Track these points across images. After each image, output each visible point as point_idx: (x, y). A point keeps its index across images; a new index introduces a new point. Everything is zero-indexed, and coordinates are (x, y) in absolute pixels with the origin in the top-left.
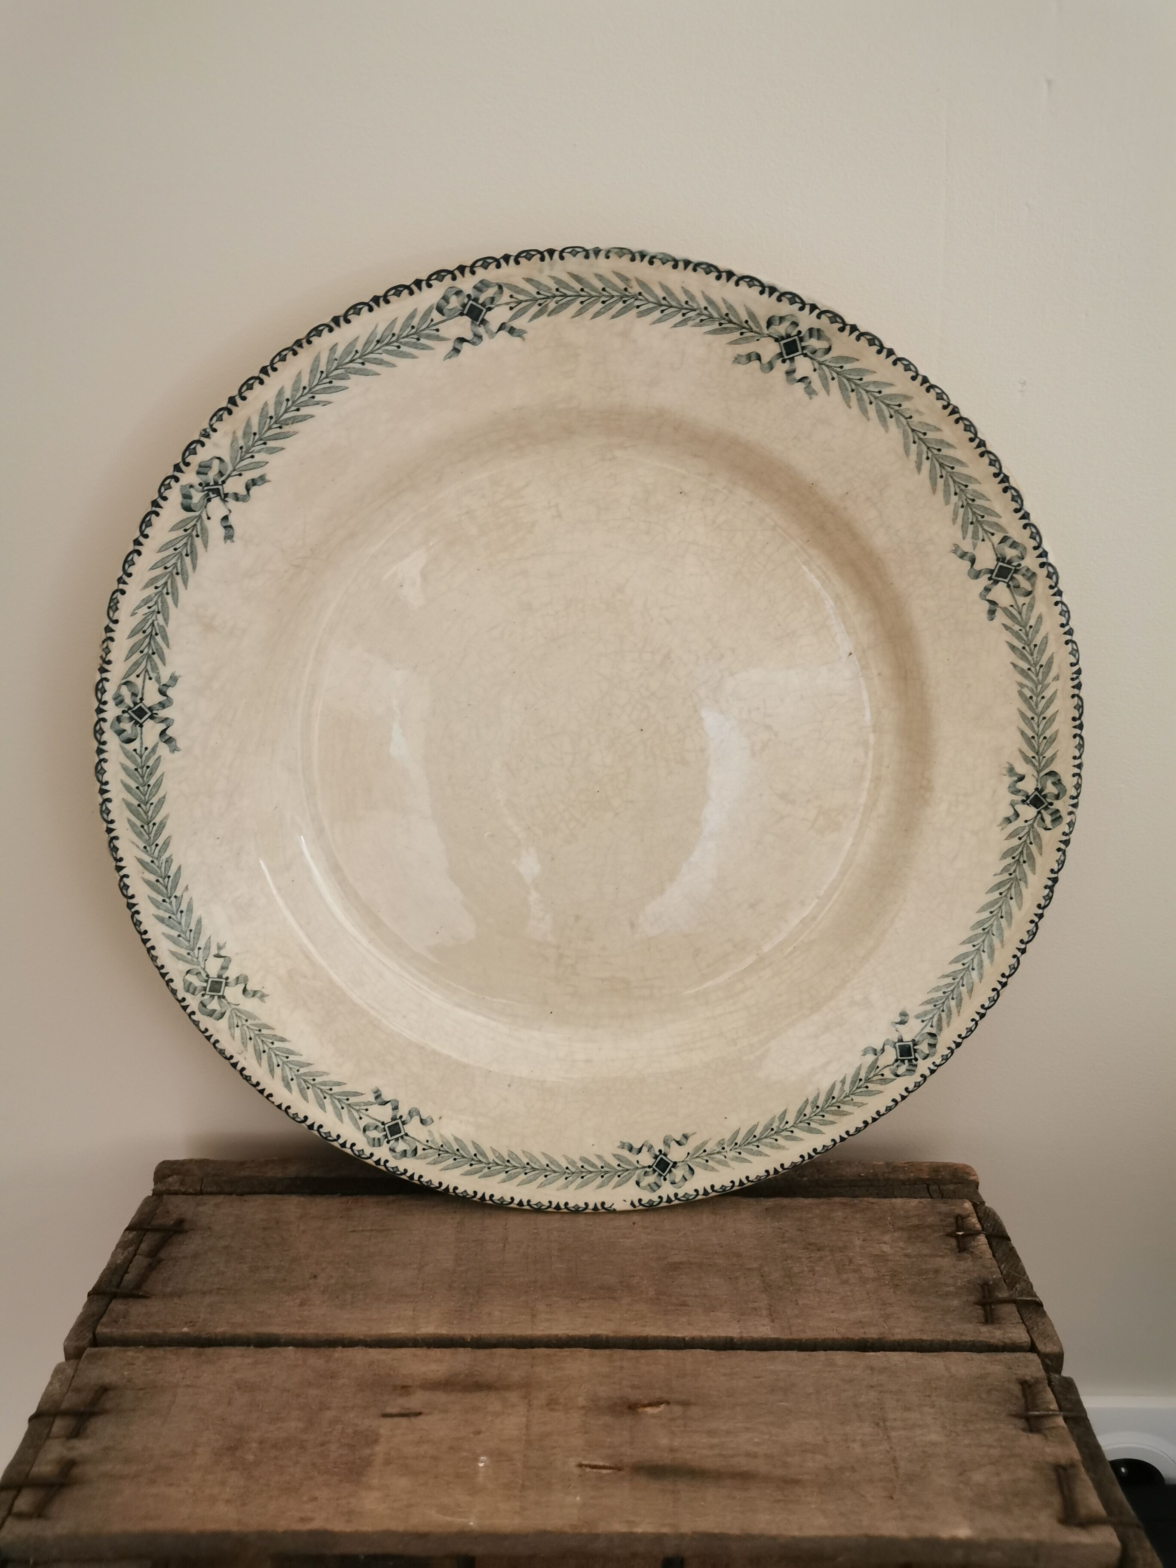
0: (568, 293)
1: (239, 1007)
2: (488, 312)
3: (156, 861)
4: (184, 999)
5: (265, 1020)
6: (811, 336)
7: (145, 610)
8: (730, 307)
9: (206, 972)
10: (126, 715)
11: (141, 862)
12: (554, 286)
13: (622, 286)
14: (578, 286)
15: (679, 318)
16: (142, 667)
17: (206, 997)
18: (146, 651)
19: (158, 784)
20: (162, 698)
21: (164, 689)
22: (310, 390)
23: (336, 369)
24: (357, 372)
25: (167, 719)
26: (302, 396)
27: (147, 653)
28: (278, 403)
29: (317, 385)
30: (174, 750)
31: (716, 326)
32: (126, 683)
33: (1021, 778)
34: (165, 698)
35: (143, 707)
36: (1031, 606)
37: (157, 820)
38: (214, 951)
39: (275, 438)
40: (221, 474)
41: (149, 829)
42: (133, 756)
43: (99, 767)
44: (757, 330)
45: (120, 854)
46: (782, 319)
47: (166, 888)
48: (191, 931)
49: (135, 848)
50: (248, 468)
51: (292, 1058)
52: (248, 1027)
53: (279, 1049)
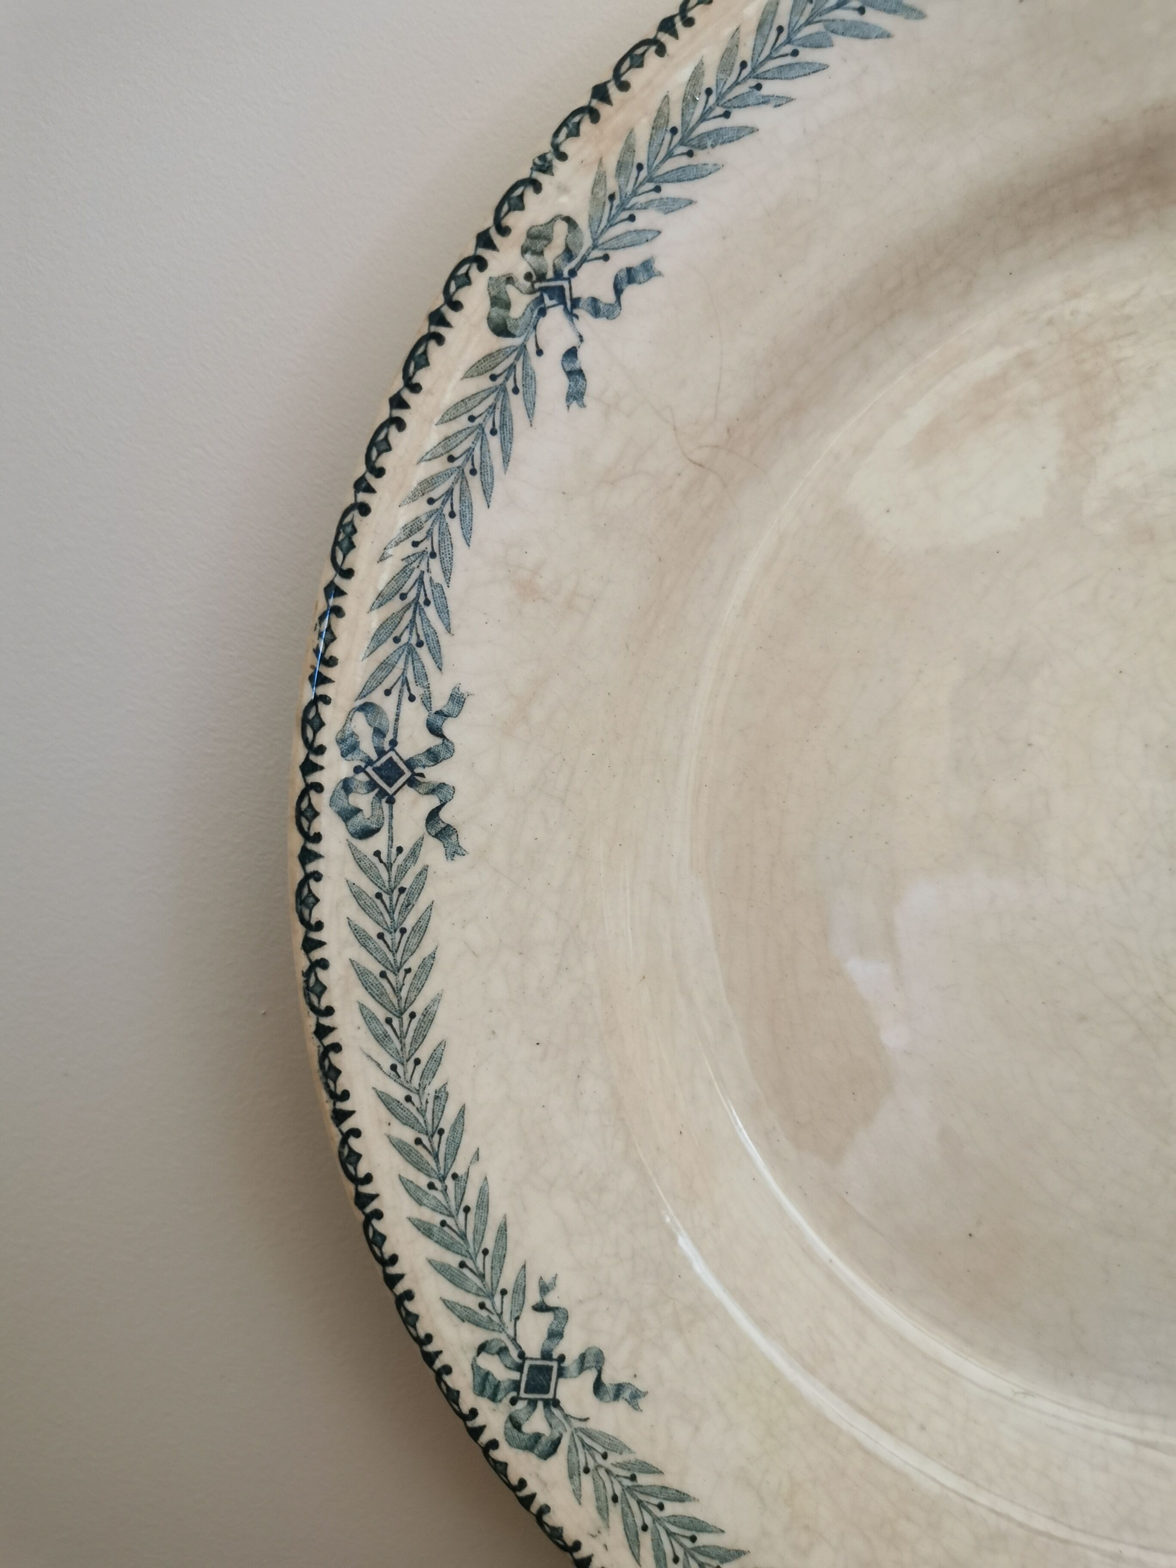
1: (590, 1425)
3: (415, 1098)
4: (474, 1413)
5: (642, 1452)
7: (407, 549)
9: (518, 1347)
10: (362, 777)
11: (385, 1100)
16: (397, 672)
17: (521, 1405)
18: (404, 639)
19: (422, 928)
20: (435, 741)
21: (438, 721)
22: (754, 70)
23: (808, 23)
24: (850, 30)
25: (442, 785)
26: (737, 83)
27: (407, 643)
28: (689, 101)
29: (769, 58)
30: (454, 852)
32: (363, 708)
34: (439, 741)
35: (396, 758)
37: (418, 1007)
38: (533, 1296)
39: (680, 176)
40: (569, 254)
41: (401, 1025)
42: (372, 866)
43: (305, 891)
45: (343, 1083)
47: (436, 1157)
48: (486, 1252)
49: (372, 1069)
50: (621, 244)
51: (704, 1539)
52: (608, 1472)
53: (675, 1520)
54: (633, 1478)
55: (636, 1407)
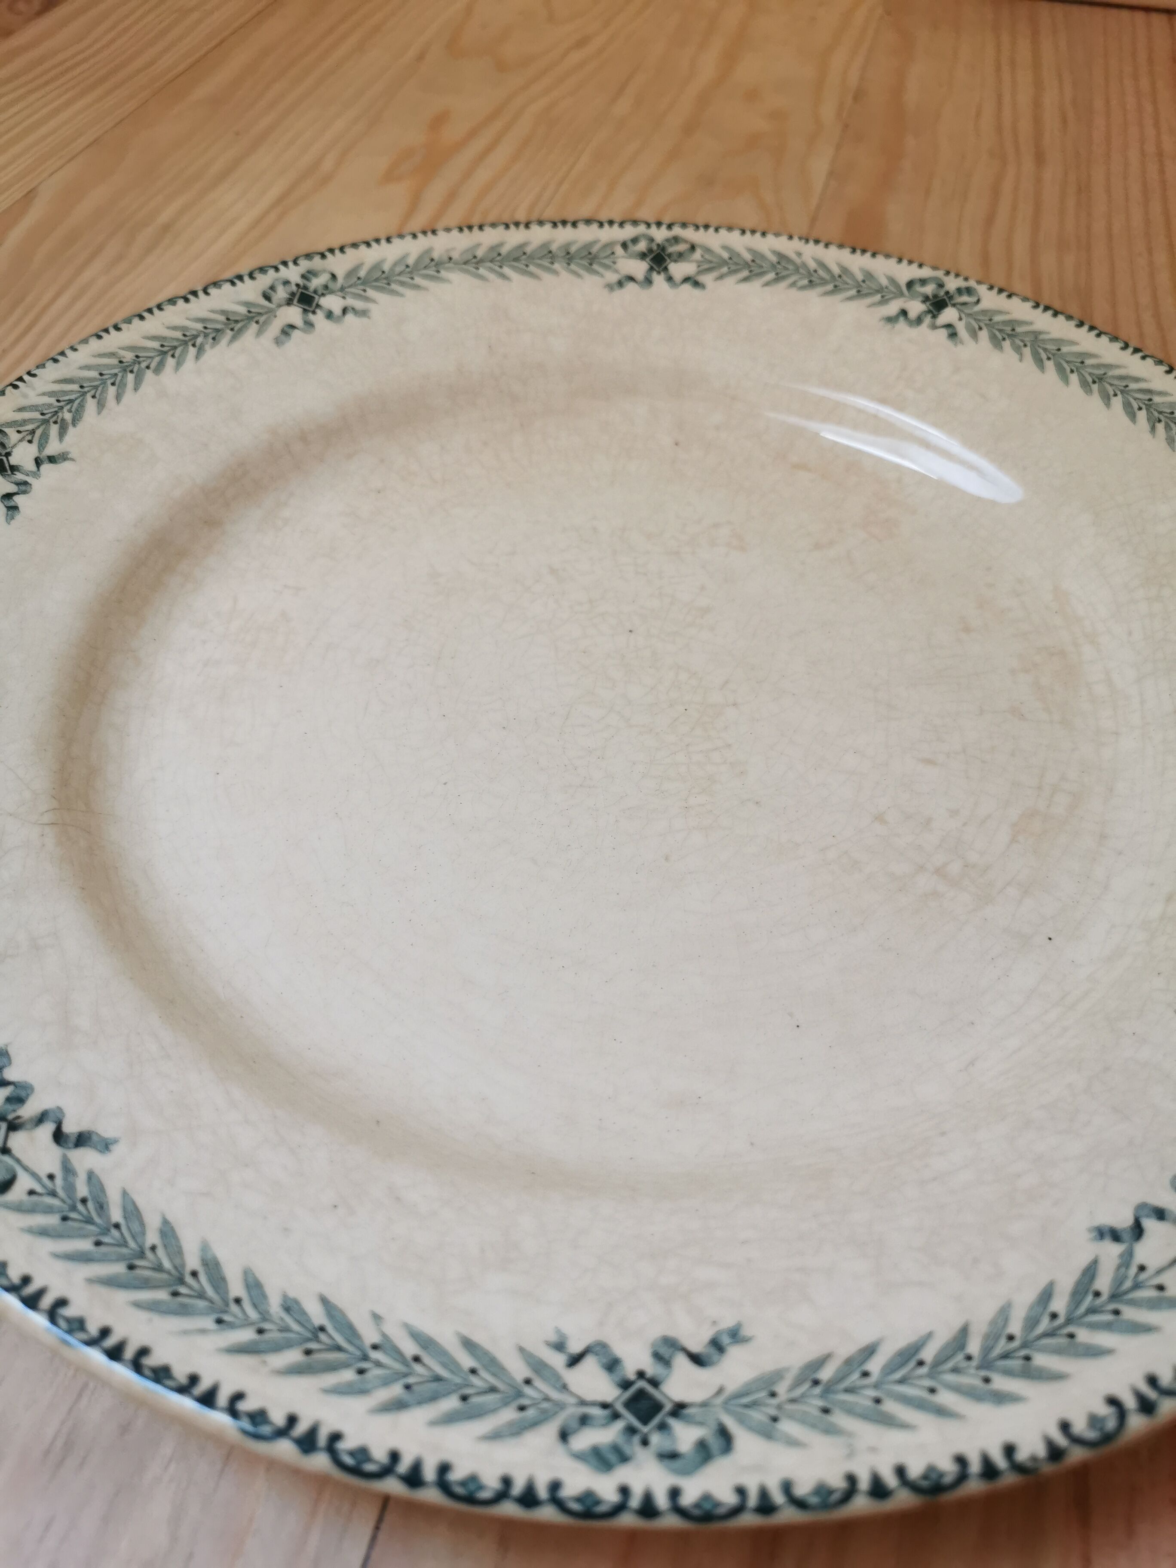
0: (72, 397)
1: (730, 1388)
2: (10, 458)
3: (266, 1326)
4: (625, 1492)
5: (794, 1360)
6: (308, 279)
8: (223, 312)
9: (593, 1404)
11: (238, 1350)
12: (52, 400)
13: (114, 361)
14: (75, 387)
15: (192, 351)
17: (655, 1439)
20: (7, 1090)
25: (45, 1113)
30: (106, 1146)
31: (229, 334)
33: (904, 313)
34: (10, 1088)
36: (707, 250)
38: (558, 1361)
41: (190, 1287)
42: (35, 1204)
44: (266, 310)
46: (272, 288)
48: (473, 1371)
49: (198, 1337)
51: (928, 1354)
52: (793, 1401)
53: (890, 1368)
54: (816, 1382)
55: (745, 1340)
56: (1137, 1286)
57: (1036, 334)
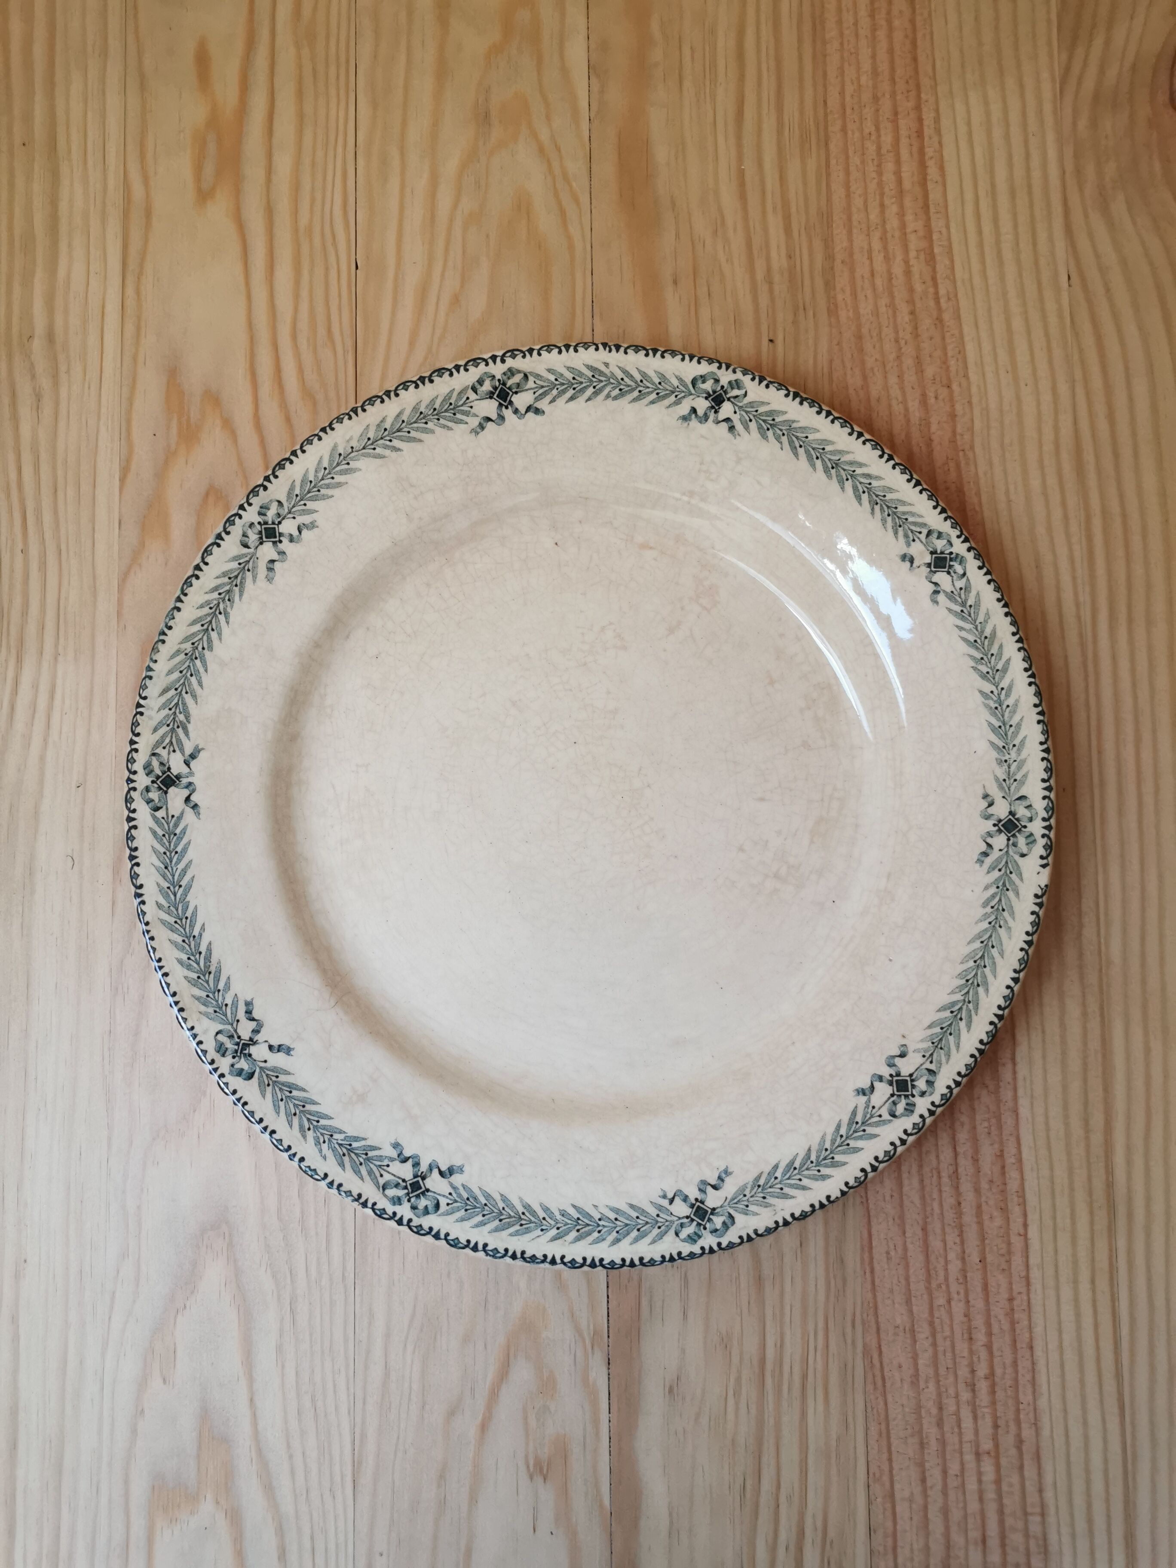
0: (176, 701)
1: (729, 1197)
2: (172, 771)
3: (559, 1225)
4: (702, 1248)
5: (750, 1178)
6: (265, 515)
7: (325, 1147)
8: (224, 574)
9: (683, 1218)
10: (413, 1200)
11: (554, 1239)
12: (166, 711)
13: (182, 656)
14: (172, 692)
15: (222, 618)
16: (375, 1169)
17: (708, 1225)
18: (362, 1160)
19: (488, 1196)
20: (410, 1162)
21: (402, 1157)
22: (187, 937)
23: (177, 910)
24: (185, 894)
25: (430, 1165)
26: (190, 946)
27: (364, 1160)
28: (189, 968)
29: (185, 929)
30: (461, 1170)
31: (237, 589)
32: (384, 1189)
33: (694, 410)
34: (411, 1160)
35: (411, 1182)
36: (537, 376)
37: (521, 1209)
38: (665, 1203)
39: (217, 980)
40: (231, 1037)
41: (525, 1220)
42: (452, 1208)
43: (452, 1242)
44: (249, 556)
45: (539, 1255)
46: (245, 535)
47: (588, 1225)
48: (638, 1217)
49: (538, 1239)
50: (235, 1013)
51: (797, 1164)
52: (752, 1197)
53: (784, 1174)
54: (759, 1186)
55: (731, 1173)
56: (872, 1116)
57: (789, 423)
